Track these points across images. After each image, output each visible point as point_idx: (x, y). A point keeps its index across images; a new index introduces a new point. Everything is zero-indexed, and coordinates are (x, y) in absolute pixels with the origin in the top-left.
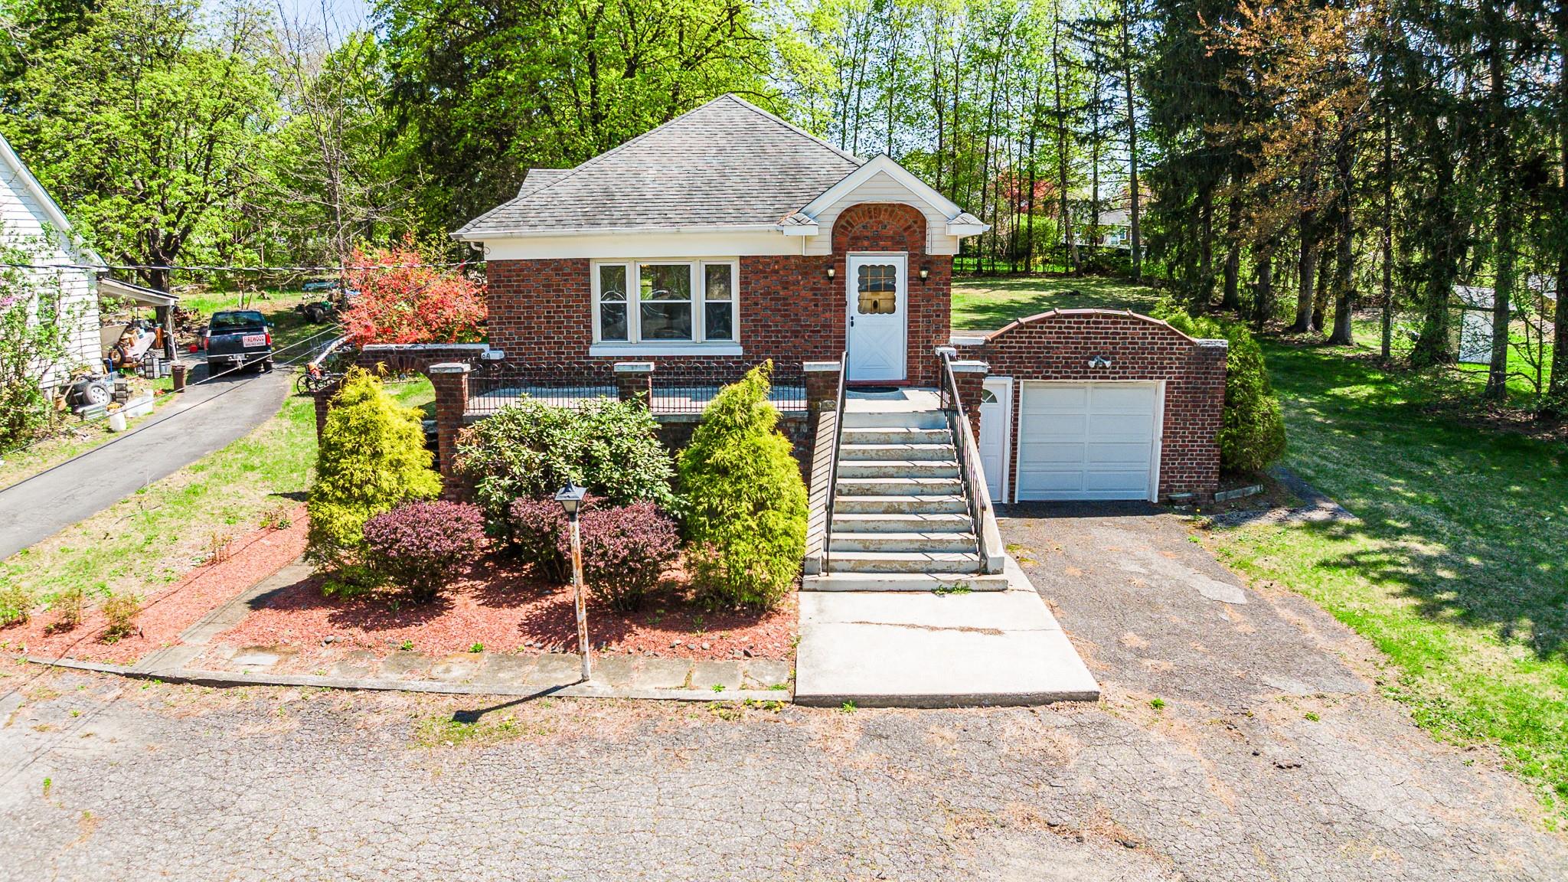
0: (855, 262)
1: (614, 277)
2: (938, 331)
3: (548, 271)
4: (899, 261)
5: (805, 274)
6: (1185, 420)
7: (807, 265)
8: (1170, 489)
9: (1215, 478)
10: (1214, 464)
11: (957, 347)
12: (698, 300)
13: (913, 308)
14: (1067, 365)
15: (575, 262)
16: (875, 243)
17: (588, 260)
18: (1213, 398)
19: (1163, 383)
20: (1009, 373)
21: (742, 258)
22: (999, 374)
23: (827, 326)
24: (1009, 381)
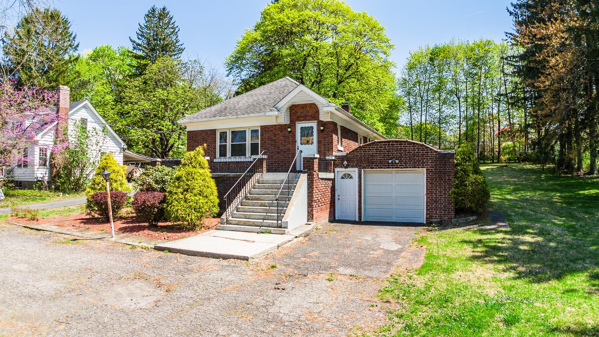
0: (299, 126)
1: (223, 135)
2: (328, 150)
3: (204, 134)
4: (314, 124)
5: (281, 131)
6: (436, 186)
7: (282, 128)
8: (431, 217)
9: (453, 213)
10: (452, 206)
11: (336, 156)
12: (248, 142)
13: (319, 142)
14: (381, 163)
15: (211, 130)
16: (305, 118)
17: (215, 130)
18: (449, 176)
19: (425, 169)
20: (356, 166)
21: (261, 126)
22: (353, 167)
23: (289, 150)
24: (356, 170)
